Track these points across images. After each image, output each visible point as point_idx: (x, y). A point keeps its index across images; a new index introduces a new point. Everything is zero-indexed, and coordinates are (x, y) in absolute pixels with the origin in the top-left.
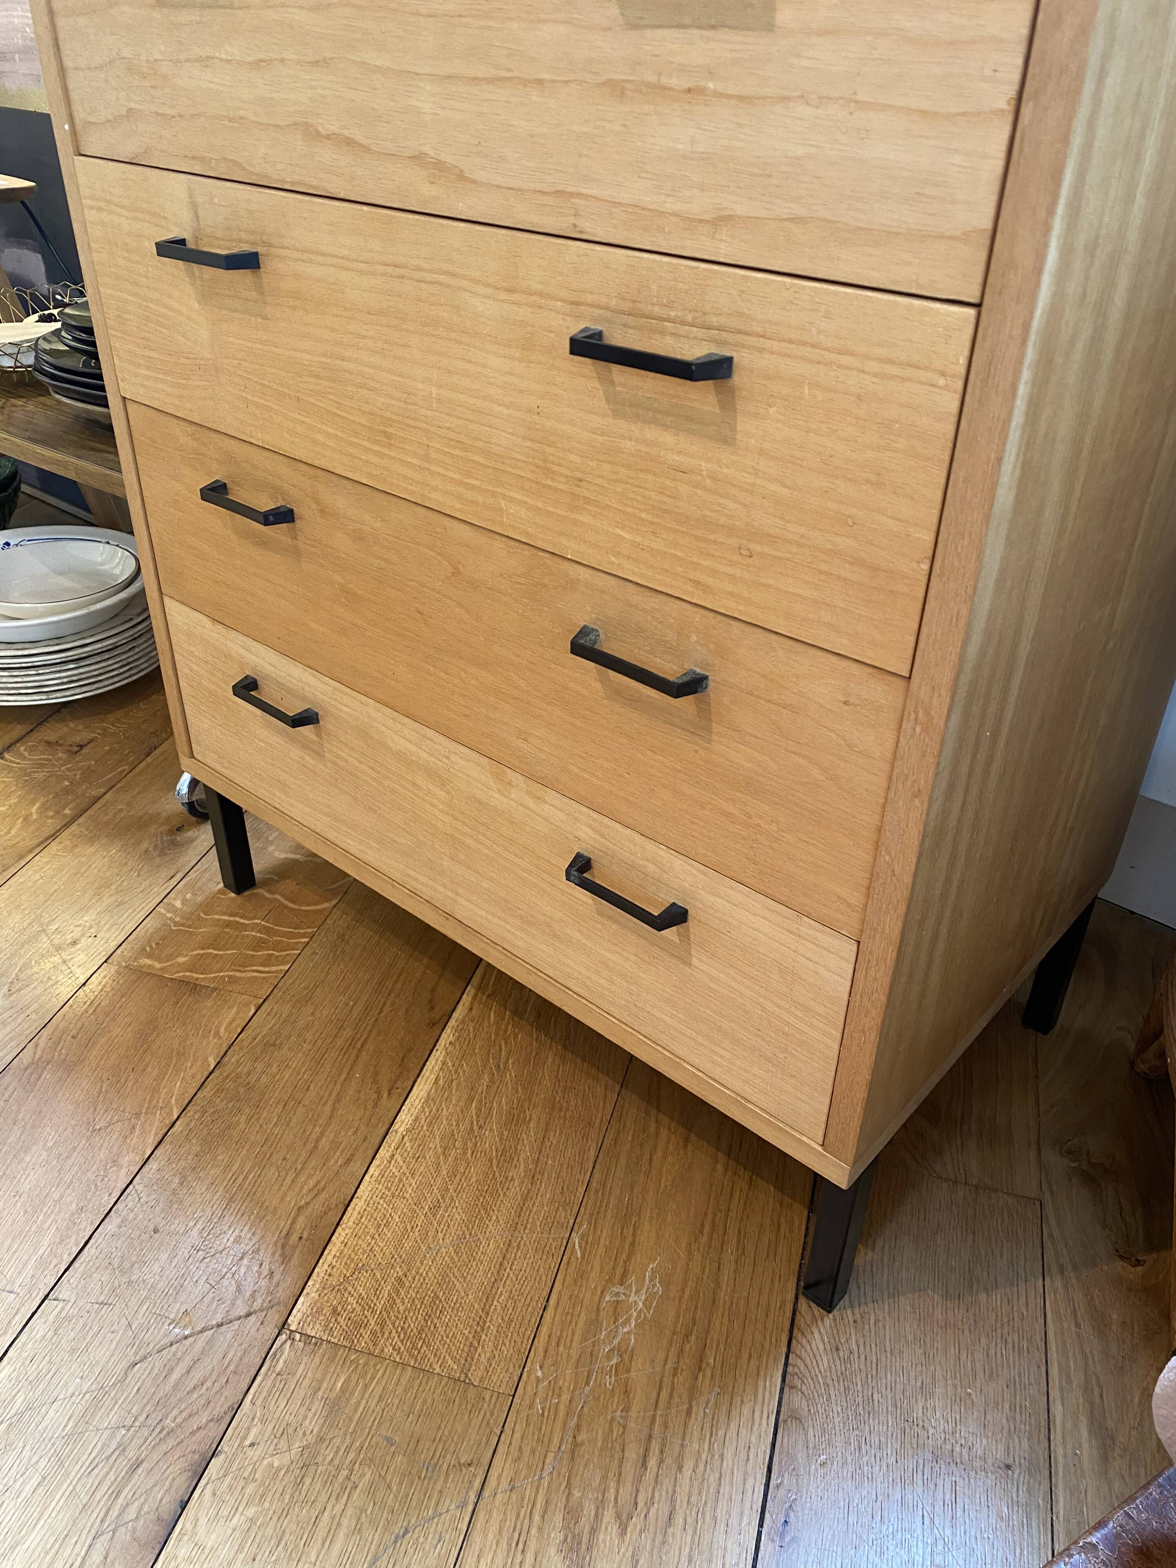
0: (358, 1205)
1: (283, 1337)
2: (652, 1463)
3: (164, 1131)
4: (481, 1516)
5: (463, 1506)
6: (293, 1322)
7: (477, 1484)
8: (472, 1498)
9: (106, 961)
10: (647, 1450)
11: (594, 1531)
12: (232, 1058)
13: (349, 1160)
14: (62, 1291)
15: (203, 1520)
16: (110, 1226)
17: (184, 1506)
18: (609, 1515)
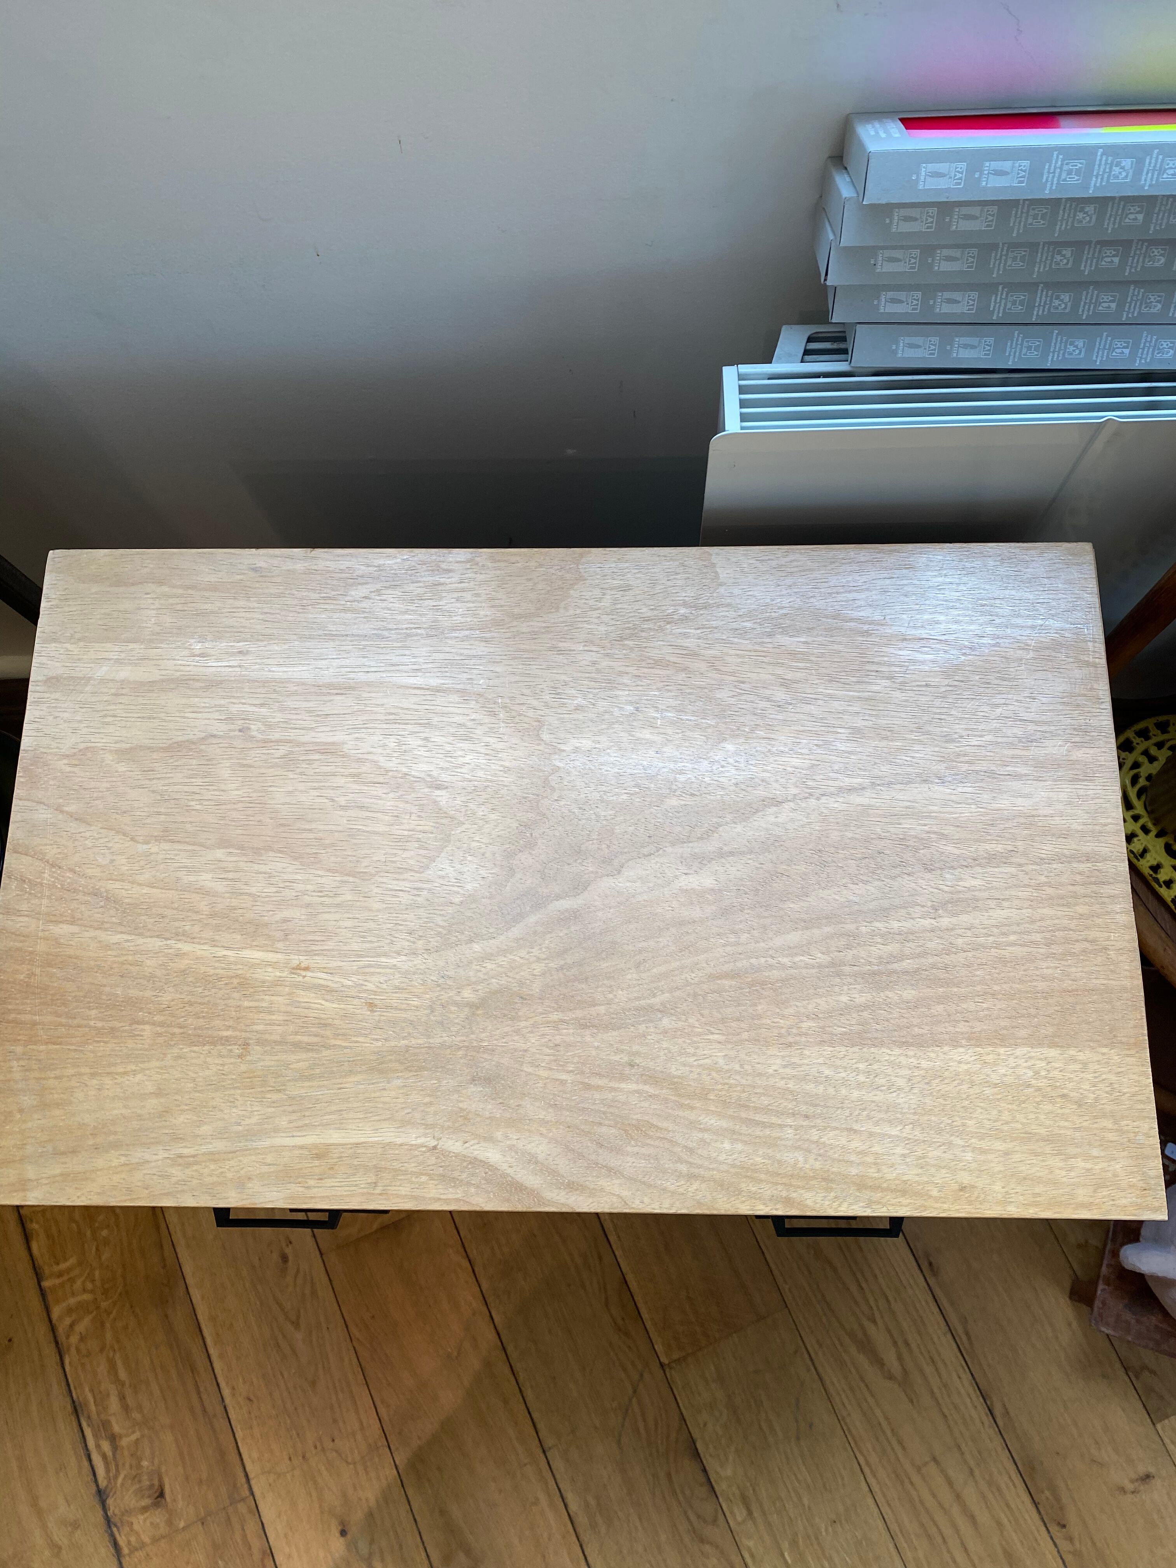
0: (630, 1277)
1: (667, 1370)
2: (864, 1285)
3: (492, 1326)
4: (820, 1369)
5: (809, 1370)
6: (665, 1360)
7: (806, 1356)
8: (810, 1363)
9: (321, 1254)
10: (857, 1281)
11: (865, 1333)
12: (473, 1253)
13: (600, 1258)
14: (549, 1442)
15: (719, 1469)
16: (529, 1395)
17: (705, 1470)
18: (866, 1323)
